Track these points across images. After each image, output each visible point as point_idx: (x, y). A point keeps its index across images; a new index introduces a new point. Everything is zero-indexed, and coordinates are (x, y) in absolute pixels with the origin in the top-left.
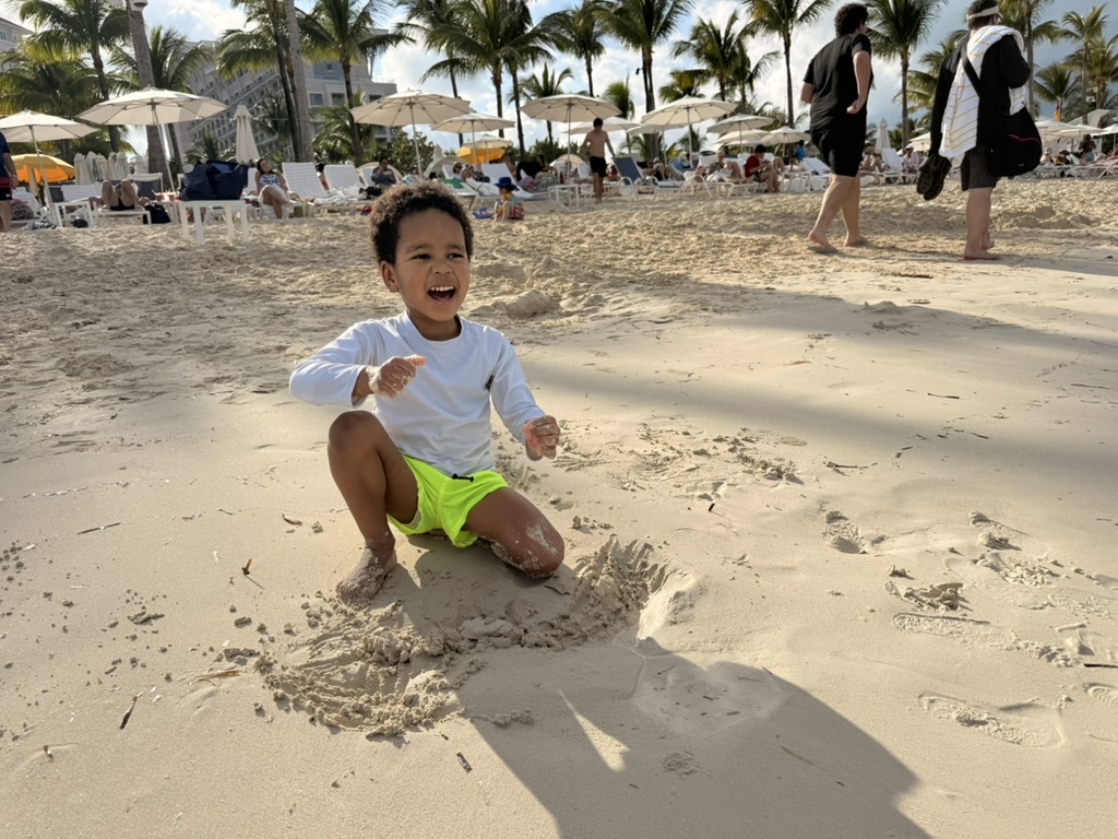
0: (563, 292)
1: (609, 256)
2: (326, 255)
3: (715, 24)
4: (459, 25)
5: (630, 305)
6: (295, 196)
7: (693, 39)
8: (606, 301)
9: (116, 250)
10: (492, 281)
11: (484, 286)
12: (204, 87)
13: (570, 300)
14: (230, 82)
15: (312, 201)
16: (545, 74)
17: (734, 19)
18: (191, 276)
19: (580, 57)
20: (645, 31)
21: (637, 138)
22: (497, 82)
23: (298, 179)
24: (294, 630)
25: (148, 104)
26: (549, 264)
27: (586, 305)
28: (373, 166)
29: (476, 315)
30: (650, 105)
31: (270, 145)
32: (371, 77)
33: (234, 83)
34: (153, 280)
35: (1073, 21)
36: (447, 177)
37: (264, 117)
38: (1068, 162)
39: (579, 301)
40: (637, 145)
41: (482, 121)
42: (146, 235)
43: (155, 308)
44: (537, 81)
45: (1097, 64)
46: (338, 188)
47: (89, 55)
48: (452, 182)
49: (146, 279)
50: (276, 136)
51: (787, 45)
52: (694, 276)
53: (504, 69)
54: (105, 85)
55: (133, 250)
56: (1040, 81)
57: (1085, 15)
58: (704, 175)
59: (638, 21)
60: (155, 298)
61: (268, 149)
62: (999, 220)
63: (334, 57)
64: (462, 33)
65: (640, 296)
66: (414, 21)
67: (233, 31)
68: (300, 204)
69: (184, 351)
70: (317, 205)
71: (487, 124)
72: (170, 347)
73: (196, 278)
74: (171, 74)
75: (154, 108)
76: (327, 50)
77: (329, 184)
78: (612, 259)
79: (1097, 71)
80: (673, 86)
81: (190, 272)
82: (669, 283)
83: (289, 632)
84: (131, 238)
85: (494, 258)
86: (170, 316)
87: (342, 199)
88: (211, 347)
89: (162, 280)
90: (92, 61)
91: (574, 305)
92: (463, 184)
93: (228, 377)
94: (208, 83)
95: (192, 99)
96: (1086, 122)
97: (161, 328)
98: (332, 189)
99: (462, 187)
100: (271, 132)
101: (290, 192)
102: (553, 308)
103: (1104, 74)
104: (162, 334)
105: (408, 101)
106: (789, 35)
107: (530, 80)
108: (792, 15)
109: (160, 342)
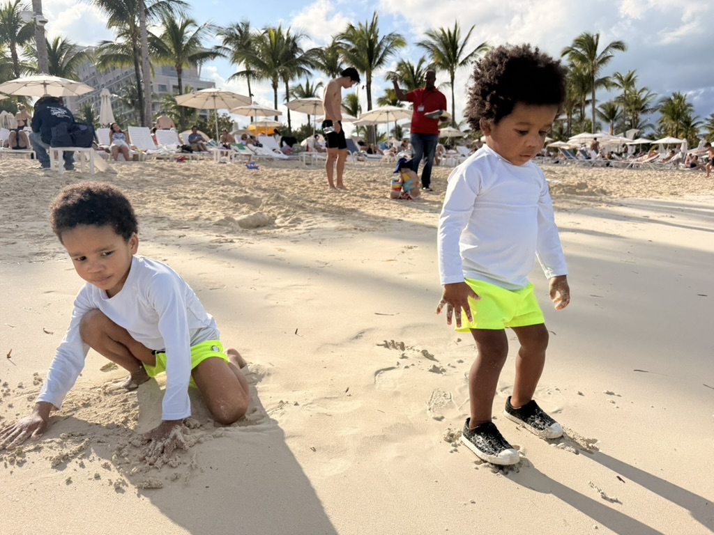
0: (278, 214)
1: (317, 196)
2: (140, 185)
3: (411, 63)
4: (254, 50)
5: (316, 224)
6: (134, 148)
7: (398, 70)
8: (302, 221)
9: (3, 174)
10: (237, 206)
11: (231, 208)
12: (88, 75)
13: (281, 219)
14: (106, 73)
15: (145, 152)
16: (308, 85)
17: (422, 61)
18: (46, 192)
19: (329, 75)
20: (368, 64)
21: (362, 127)
22: (275, 87)
23: (138, 137)
24: (24, 386)
25: (42, 84)
26: (278, 198)
27: (290, 223)
28: (190, 132)
29: (217, 224)
30: (370, 108)
31: (130, 115)
32: (199, 77)
33: (109, 74)
34: (20, 194)
35: (618, 78)
36: (237, 142)
37: (125, 97)
38: (612, 158)
39: (286, 220)
40: (362, 131)
41: (262, 110)
42: (27, 166)
43: (14, 210)
44: (302, 89)
45: (632, 103)
46: (163, 144)
47: (9, 50)
48: (238, 145)
49: (16, 192)
50: (133, 110)
51: (453, 78)
52: (362, 210)
53: (279, 79)
54: (17, 69)
55: (15, 174)
56: (601, 110)
57: (624, 75)
58: (395, 152)
59: (365, 57)
60: (17, 204)
61: (128, 117)
62: (555, 189)
63: (173, 64)
64: (254, 55)
65: (324, 219)
66: (227, 46)
67: (107, 42)
68: (137, 153)
69: (23, 237)
70: (148, 154)
71: (266, 112)
72: (16, 234)
73: (49, 194)
74: (64, 65)
75: (45, 86)
76: (168, 59)
77: (158, 142)
78: (319, 198)
79: (633, 107)
80: (386, 98)
81: (46, 190)
82: (344, 213)
83: (20, 387)
84: (17, 167)
85: (246, 193)
86: (22, 217)
87: (165, 151)
88: (42, 235)
89: (25, 194)
90: (11, 53)
91: (283, 222)
92: (245, 147)
93: (45, 253)
94: (91, 73)
95: (71, 83)
96: (625, 136)
97: (14, 222)
98: (160, 145)
99: (244, 149)
100: (130, 106)
101: (132, 145)
102: (271, 224)
103: (636, 109)
104: (13, 226)
105: (212, 94)
106: (454, 73)
107: (298, 87)
108: (456, 61)
109: (10, 231)
